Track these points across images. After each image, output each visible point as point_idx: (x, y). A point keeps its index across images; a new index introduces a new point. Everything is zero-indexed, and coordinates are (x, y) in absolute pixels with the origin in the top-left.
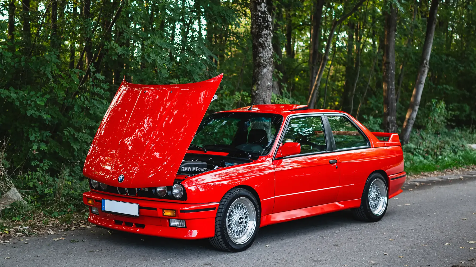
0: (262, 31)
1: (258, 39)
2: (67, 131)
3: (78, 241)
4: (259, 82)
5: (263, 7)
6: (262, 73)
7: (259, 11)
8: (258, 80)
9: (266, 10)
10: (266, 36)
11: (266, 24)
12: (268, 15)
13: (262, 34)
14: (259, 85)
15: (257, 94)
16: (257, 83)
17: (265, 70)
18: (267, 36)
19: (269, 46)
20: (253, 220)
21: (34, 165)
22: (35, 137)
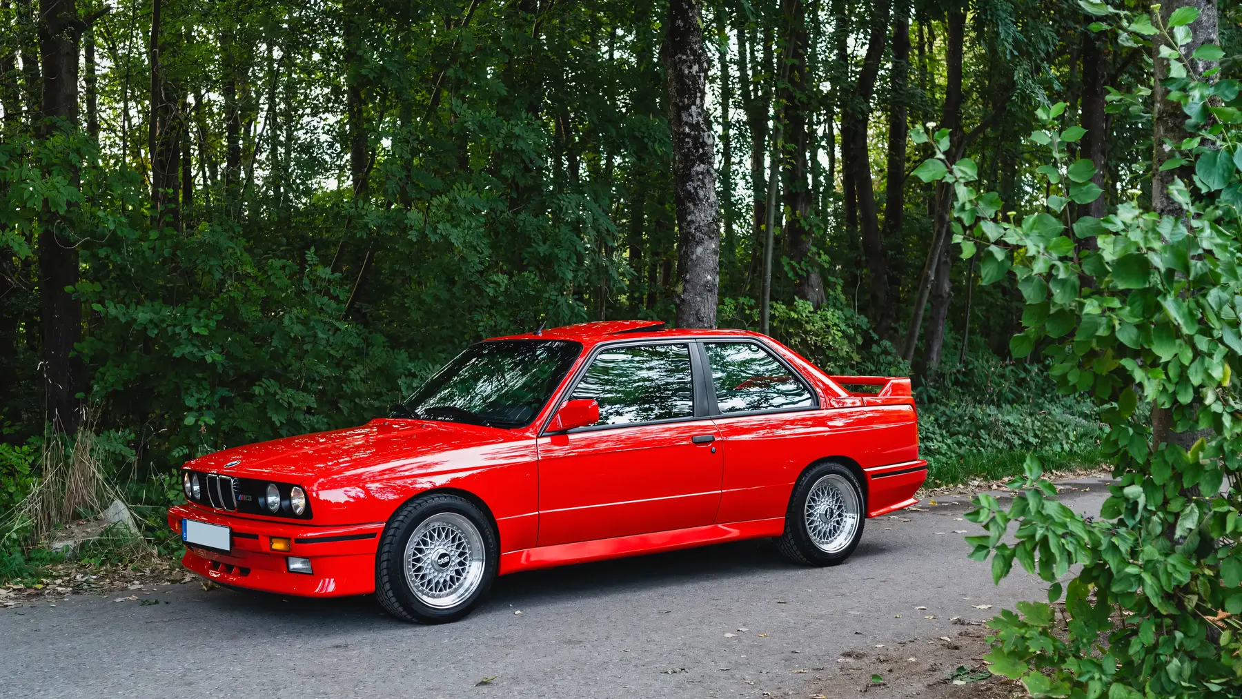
0: (693, 166)
1: (684, 183)
2: (260, 386)
3: (157, 602)
4: (688, 276)
5: (694, 114)
6: (694, 257)
7: (686, 123)
8: (687, 272)
9: (701, 122)
10: (700, 177)
11: (701, 151)
12: (704, 131)
13: (693, 173)
14: (687, 281)
15: (683, 301)
16: (684, 278)
17: (699, 250)
18: (704, 178)
19: (708, 198)
20: (479, 560)
21: (177, 455)
22: (198, 400)
